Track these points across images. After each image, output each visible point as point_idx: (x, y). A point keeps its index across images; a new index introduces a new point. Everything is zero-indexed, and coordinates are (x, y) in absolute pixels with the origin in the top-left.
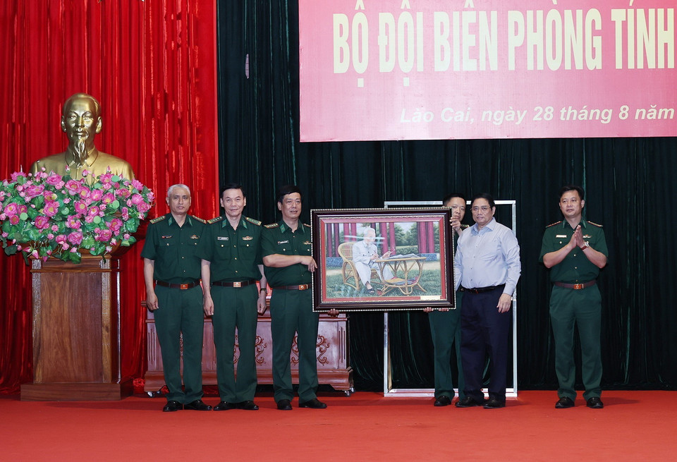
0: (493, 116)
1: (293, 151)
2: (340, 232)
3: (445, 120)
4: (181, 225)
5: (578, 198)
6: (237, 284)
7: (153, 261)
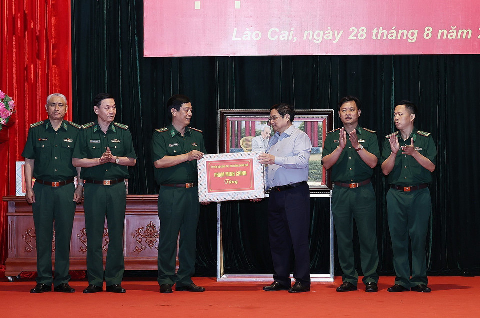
0: (313, 35)
1: (138, 65)
2: (242, 128)
3: (272, 39)
4: (56, 129)
5: (356, 108)
6: (107, 182)
7: (33, 160)
